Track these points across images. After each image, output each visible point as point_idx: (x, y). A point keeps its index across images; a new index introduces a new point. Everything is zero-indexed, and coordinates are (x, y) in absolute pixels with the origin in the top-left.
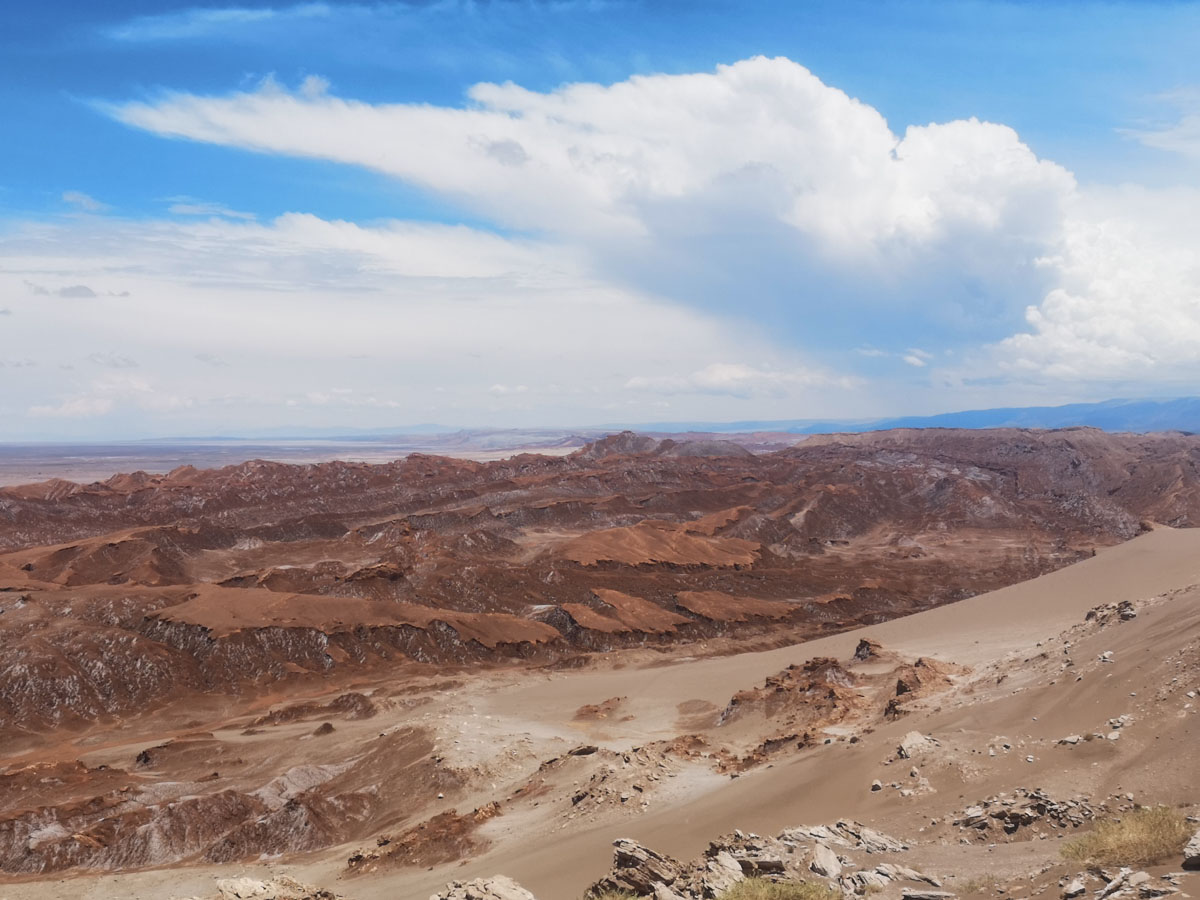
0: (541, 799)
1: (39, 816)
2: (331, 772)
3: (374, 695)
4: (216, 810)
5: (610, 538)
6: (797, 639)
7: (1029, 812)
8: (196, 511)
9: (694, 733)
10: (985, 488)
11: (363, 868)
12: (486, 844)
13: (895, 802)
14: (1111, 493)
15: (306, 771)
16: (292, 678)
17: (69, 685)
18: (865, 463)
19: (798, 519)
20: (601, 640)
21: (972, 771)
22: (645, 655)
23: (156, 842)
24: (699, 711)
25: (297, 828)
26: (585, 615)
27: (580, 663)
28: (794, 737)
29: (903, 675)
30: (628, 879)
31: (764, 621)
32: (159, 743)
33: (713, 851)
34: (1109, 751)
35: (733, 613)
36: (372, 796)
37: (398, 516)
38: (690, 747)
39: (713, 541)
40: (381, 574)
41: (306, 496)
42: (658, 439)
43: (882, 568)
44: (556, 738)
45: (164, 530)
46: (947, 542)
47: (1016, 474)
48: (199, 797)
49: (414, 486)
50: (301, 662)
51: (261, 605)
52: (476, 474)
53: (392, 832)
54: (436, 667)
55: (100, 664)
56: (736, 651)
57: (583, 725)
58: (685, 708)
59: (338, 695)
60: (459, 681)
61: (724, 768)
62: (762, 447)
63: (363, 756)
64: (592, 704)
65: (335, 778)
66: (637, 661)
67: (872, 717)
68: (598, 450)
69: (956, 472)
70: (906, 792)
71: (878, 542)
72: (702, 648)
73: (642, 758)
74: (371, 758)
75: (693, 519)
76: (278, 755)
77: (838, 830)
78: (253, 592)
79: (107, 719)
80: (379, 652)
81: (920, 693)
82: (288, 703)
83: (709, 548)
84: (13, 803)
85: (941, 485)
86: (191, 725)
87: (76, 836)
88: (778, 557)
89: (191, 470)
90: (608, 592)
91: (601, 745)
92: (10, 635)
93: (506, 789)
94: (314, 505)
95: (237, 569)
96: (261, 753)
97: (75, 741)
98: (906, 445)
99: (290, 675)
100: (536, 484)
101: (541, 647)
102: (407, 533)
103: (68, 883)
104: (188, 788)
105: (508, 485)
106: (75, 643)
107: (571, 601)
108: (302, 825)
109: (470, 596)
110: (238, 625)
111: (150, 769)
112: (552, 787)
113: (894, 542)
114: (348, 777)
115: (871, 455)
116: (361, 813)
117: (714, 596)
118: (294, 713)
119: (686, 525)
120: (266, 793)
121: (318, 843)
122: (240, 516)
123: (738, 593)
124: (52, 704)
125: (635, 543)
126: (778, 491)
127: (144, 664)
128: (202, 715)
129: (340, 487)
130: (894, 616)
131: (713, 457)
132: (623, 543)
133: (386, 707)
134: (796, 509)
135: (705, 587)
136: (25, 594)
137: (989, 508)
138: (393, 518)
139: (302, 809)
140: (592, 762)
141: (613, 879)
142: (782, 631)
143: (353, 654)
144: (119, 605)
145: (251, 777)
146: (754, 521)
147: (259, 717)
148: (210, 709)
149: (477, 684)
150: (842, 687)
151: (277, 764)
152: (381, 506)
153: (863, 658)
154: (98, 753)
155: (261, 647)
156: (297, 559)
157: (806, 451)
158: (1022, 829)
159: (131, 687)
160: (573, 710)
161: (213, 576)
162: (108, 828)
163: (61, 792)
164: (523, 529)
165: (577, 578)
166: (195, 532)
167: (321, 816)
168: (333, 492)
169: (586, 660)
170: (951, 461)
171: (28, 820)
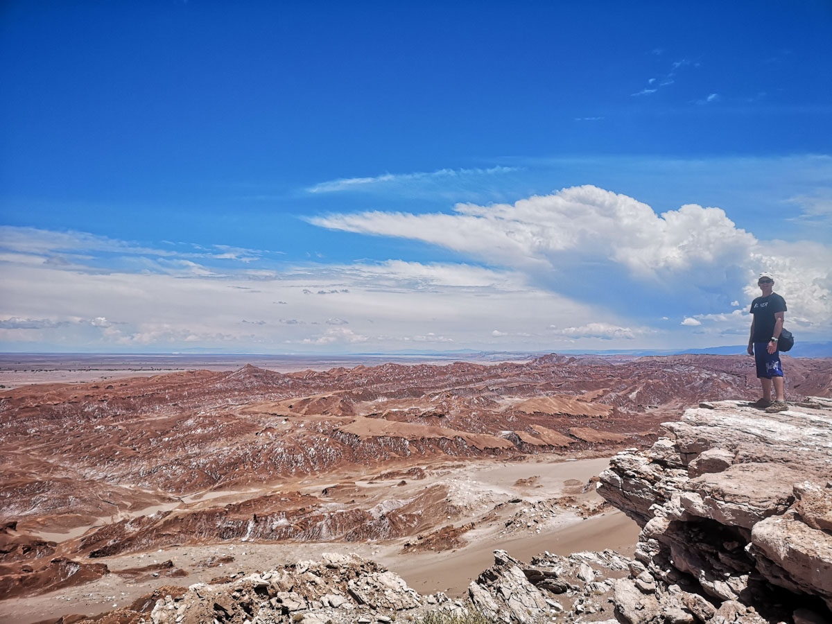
0: (494, 523)
1: (278, 515)
2: (402, 503)
3: (426, 469)
4: (351, 517)
5: (540, 401)
8: (363, 385)
9: (570, 496)
10: (729, 383)
11: (410, 550)
12: (466, 542)
14: (795, 387)
15: (392, 502)
16: (393, 459)
17: (299, 457)
18: (669, 370)
19: (633, 395)
20: (533, 448)
22: (553, 457)
23: (324, 529)
24: (574, 485)
25: (384, 528)
26: (526, 437)
27: (521, 459)
31: (612, 443)
32: (332, 485)
35: (597, 439)
36: (419, 516)
37: (448, 389)
38: (567, 502)
39: (590, 404)
40: (435, 414)
41: (410, 379)
42: (568, 357)
44: (504, 494)
45: (347, 392)
47: (745, 377)
48: (344, 511)
49: (456, 376)
50: (397, 452)
51: (382, 427)
52: (484, 371)
53: (425, 534)
54: (456, 457)
55: (312, 449)
56: (597, 457)
57: (518, 488)
58: (567, 483)
59: (410, 468)
60: (464, 464)
61: (582, 514)
62: (617, 362)
63: (417, 496)
64: (523, 478)
65: (404, 506)
66: (548, 459)
68: (540, 362)
69: (715, 375)
71: (672, 408)
72: (580, 454)
73: (541, 506)
74: (421, 498)
75: (583, 394)
76: (381, 494)
78: (379, 420)
79: (313, 473)
80: (431, 449)
82: (389, 471)
83: (588, 407)
84: (269, 508)
85: (706, 381)
86: (347, 478)
87: (292, 525)
88: (621, 413)
89: (362, 367)
90: (537, 426)
91: (524, 499)
92: (279, 435)
93: (479, 517)
94: (412, 383)
95: (375, 410)
96: (374, 492)
97: (299, 482)
98: (690, 362)
99: (391, 458)
100: (510, 376)
101: (504, 451)
102: (449, 397)
103: (287, 545)
104: (341, 507)
105: (498, 376)
106: (304, 439)
107: (520, 430)
108: (386, 527)
109: (474, 426)
110: (371, 435)
111: (327, 497)
112: (498, 517)
113: (681, 408)
114: (410, 506)
115: (671, 367)
116: (412, 523)
117: (588, 430)
118: (390, 475)
119: (578, 397)
120: (373, 511)
121: (393, 536)
122: (381, 387)
123: (600, 429)
124: (292, 466)
125: (551, 404)
126: (624, 382)
127: (330, 450)
128: (352, 474)
129: (424, 375)
131: (593, 365)
132: (546, 404)
133: (430, 475)
134: (632, 391)
135: (585, 426)
136: (286, 418)
137: (731, 393)
138: (446, 389)
139: (387, 519)
140: (519, 506)
143: (420, 450)
144: (323, 424)
145: (368, 503)
146: (611, 396)
147: (376, 476)
148: (357, 471)
149: (472, 466)
151: (380, 498)
152: (441, 384)
154: (307, 488)
155: (380, 445)
156: (401, 407)
157: (640, 364)
159: (325, 460)
160: (515, 481)
161: (364, 413)
162: (306, 522)
163: (289, 505)
164: (503, 396)
165: (523, 420)
166: (360, 393)
167: (395, 524)
168: (422, 378)
169: (524, 457)
170: (712, 370)
171: (273, 516)
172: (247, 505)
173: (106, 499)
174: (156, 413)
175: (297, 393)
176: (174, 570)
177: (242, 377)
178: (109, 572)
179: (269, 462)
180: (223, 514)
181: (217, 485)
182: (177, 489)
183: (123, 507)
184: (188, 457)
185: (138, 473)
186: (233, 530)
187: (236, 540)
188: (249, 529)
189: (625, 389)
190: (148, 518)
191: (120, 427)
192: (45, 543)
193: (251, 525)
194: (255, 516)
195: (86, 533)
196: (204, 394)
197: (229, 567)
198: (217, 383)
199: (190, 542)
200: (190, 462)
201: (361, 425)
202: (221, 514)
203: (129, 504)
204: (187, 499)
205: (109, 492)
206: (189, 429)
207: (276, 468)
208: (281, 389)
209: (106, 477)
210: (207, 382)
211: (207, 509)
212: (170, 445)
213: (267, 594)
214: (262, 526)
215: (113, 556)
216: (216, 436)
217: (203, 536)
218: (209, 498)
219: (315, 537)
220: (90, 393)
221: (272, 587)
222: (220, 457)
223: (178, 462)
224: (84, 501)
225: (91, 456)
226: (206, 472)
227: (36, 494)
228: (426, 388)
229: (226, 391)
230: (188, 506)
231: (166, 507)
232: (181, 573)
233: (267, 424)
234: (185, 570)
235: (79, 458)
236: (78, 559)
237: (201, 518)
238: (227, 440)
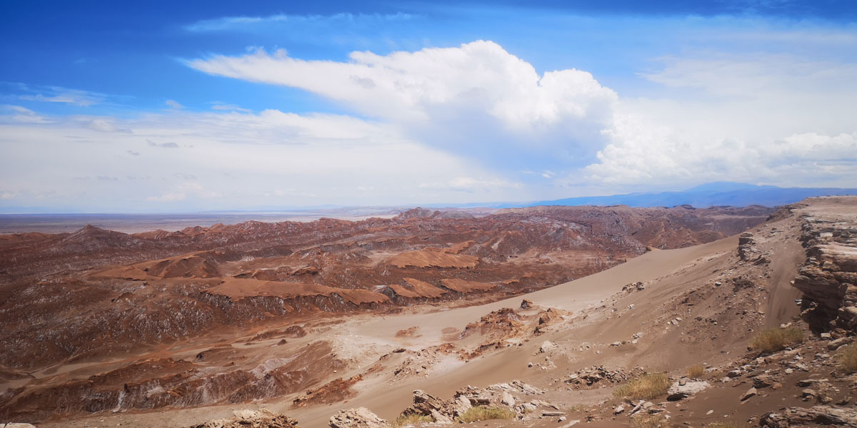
0: (380, 373)
1: (151, 383)
2: (285, 361)
3: (305, 327)
4: (233, 379)
5: (411, 255)
6: (495, 300)
7: (598, 376)
8: (224, 244)
9: (449, 342)
10: (578, 232)
11: (300, 405)
12: (356, 393)
13: (539, 373)
14: (633, 234)
15: (274, 361)
16: (268, 319)
17: (165, 323)
18: (525, 221)
19: (495, 247)
20: (407, 301)
21: (573, 358)
22: (427, 307)
23: (205, 394)
24: (451, 332)
25: (270, 387)
26: (400, 290)
27: (398, 311)
28: (494, 344)
29: (542, 316)
30: (420, 408)
31: (480, 292)
32: (207, 349)
33: (458, 395)
34: (633, 349)
35: (467, 289)
36: (304, 372)
37: (316, 246)
38: (447, 348)
39: (457, 256)
40: (308, 272)
41: (275, 237)
42: (433, 211)
43: (532, 268)
44: (387, 345)
45: (209, 253)
46: (561, 256)
47: (591, 226)
48: (225, 373)
49: (323, 232)
50: (272, 312)
51: (253, 286)
52: (351, 227)
53: (313, 388)
54: (333, 314)
55: (179, 314)
56: (468, 306)
57: (399, 339)
58: (445, 331)
59: (288, 327)
60: (344, 320)
61: (462, 358)
62: (479, 214)
63: (300, 354)
64: (403, 329)
65: (287, 364)
66: (423, 310)
67: (528, 334)
68: (406, 216)
69: (565, 225)
70: (543, 368)
71: (531, 256)
72: (453, 304)
73: (426, 354)
74: (304, 355)
75: (448, 246)
76: (261, 354)
77: (514, 385)
78: (250, 280)
79: (183, 338)
80: (307, 307)
81: (549, 324)
82: (266, 331)
83: (456, 259)
84: (140, 377)
85: (558, 231)
86: (221, 341)
87: (168, 392)
88: (486, 263)
89: (221, 226)
90: (410, 279)
91: (407, 348)
92: (139, 301)
93: (364, 368)
94: (277, 241)
95: (242, 270)
96: (254, 353)
97: (168, 349)
98: (543, 213)
99: (266, 317)
100: (378, 231)
101: (380, 304)
102: (320, 254)
103: (165, 413)
104: (220, 370)
105: (366, 232)
106: (168, 304)
107: (394, 283)
108: (272, 386)
109: (348, 281)
110: (243, 295)
111: (202, 361)
112: (385, 367)
113: (538, 256)
114: (293, 364)
115: (527, 218)
116: (298, 380)
117: (458, 281)
118: (268, 335)
119: (445, 249)
120: (256, 371)
121: (279, 394)
122: (244, 246)
123: (469, 280)
124: (157, 332)
125: (422, 257)
126: (486, 234)
127: (200, 313)
128: (226, 336)
129: (289, 233)
130: (538, 289)
131: (457, 219)
132: (417, 257)
133: (310, 332)
134: (494, 242)
135: (453, 277)
136: (145, 282)
137: (580, 241)
138: (314, 247)
139: (272, 378)
140: (403, 356)
141: (413, 408)
142: (488, 297)
143: (295, 308)
144: (188, 287)
145: (249, 364)
146: (476, 247)
147: (253, 337)
148: (230, 333)
149: (352, 321)
150: (516, 321)
151: (261, 358)
152: (308, 241)
153: (524, 308)
154: (179, 354)
155: (253, 305)
156: (270, 265)
157: (499, 216)
158: (595, 384)
159: (194, 324)
160: (395, 332)
161: (231, 273)
162: (183, 387)
163: (162, 372)
164: (372, 251)
165: (396, 274)
166: (223, 253)
167: (280, 382)
168: (286, 235)
169: (401, 310)
170: (563, 220)
171: (146, 385)
172: (114, 375)
175: (149, 255)
177: (83, 240)
179: (130, 330)
180: (87, 386)
181: (72, 357)
182: (24, 364)
184: (33, 329)
186: (101, 402)
187: (106, 412)
188: (120, 400)
189: (487, 241)
193: (122, 396)
194: (126, 386)
196: (38, 259)
198: (52, 247)
199: (51, 418)
201: (231, 285)
204: (39, 374)
206: (30, 298)
207: (139, 336)
208: (131, 251)
210: (39, 246)
211: (67, 383)
212: (9, 317)
214: (135, 395)
216: (64, 305)
217: (66, 411)
218: (65, 372)
219: (196, 401)
222: (72, 327)
223: (22, 335)
226: (57, 344)
228: (292, 246)
229: (65, 255)
230: (40, 381)
231: (16, 384)
233: (123, 290)
237: (62, 392)
238: (77, 309)
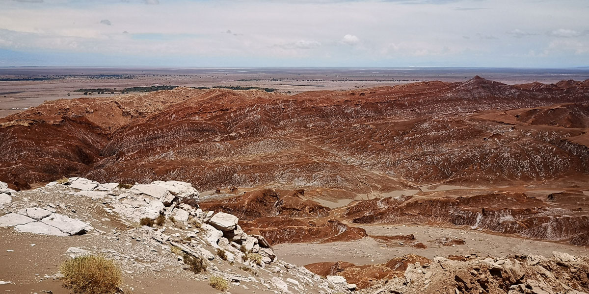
1: (504, 211)
4: (577, 223)
17: (525, 163)
23: (549, 230)
32: (558, 192)
45: (576, 105)
48: (571, 217)
55: (539, 157)
79: (539, 178)
84: (496, 205)
86: (574, 187)
87: (517, 222)
92: (505, 141)
97: (524, 186)
103: (512, 239)
104: (567, 212)
106: (530, 147)
111: (553, 202)
124: (518, 170)
127: (557, 159)
128: (580, 184)
136: (513, 126)
148: (584, 181)
154: (533, 191)
159: (551, 167)
162: (531, 220)
163: (514, 204)
171: (500, 212)
172: (476, 199)
173: (363, 180)
174: (398, 117)
175: (523, 104)
176: (416, 243)
177: (471, 88)
178: (367, 235)
179: (495, 165)
180: (455, 204)
181: (449, 180)
182: (416, 179)
183: (375, 188)
184: (425, 154)
185: (385, 163)
186: (463, 219)
187: (466, 227)
188: (478, 219)
190: (394, 199)
191: (371, 126)
192: (323, 207)
193: (480, 217)
194: (483, 209)
195: (349, 204)
196: (437, 102)
197: (460, 248)
198: (448, 93)
199: (427, 222)
200: (426, 158)
202: (453, 204)
203: (380, 187)
204: (425, 188)
205: (365, 175)
206: (425, 131)
207: (502, 171)
208: (508, 100)
209: (362, 164)
210: (440, 91)
211: (441, 198)
212: (410, 143)
213: (501, 277)
214: (490, 219)
215: (369, 224)
216: (448, 138)
217: (438, 220)
218: (441, 190)
219: (540, 235)
220: (348, 98)
221: (506, 272)
222: (452, 157)
223: (416, 158)
224: (347, 180)
225: (351, 147)
226: (440, 168)
227: (315, 172)
229: (457, 100)
230: (425, 194)
231: (408, 192)
232: (420, 246)
233: (494, 131)
234: (424, 244)
235: (343, 148)
236: (344, 222)
237: (436, 205)
238: (457, 143)
